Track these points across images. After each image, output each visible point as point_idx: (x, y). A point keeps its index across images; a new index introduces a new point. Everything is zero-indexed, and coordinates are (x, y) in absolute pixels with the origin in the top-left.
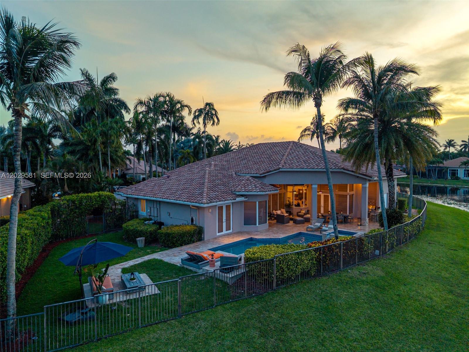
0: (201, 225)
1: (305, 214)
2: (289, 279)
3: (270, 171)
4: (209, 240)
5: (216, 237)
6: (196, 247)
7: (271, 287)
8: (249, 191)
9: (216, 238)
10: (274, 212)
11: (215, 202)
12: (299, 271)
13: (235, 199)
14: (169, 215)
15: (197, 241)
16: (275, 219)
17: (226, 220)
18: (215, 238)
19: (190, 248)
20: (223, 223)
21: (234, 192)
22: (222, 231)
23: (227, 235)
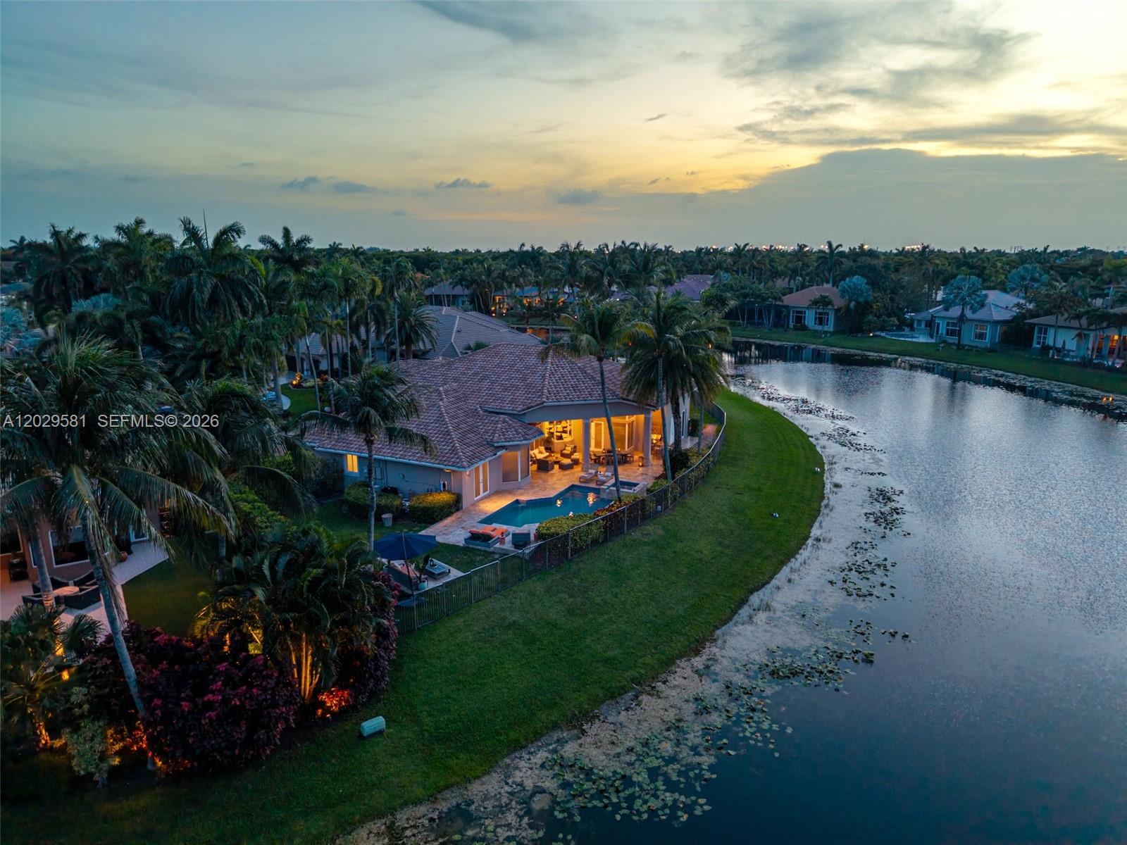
1: (572, 453)
2: (581, 548)
3: (532, 407)
7: (567, 558)
9: (474, 504)
12: (589, 540)
14: (404, 478)
20: (480, 484)
21: (491, 442)
22: (479, 494)
23: (485, 498)
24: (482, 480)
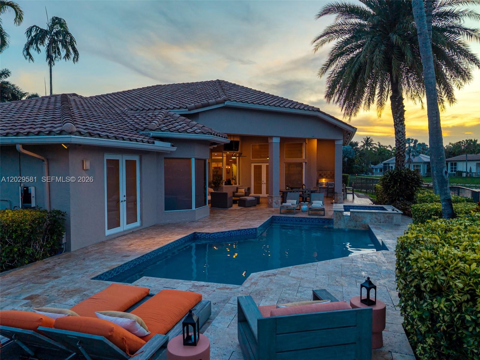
0: (55, 207)
3: (208, 105)
4: (86, 248)
5: (104, 239)
6: (44, 274)
13: (153, 143)
15: (44, 256)
17: (128, 195)
18: (103, 242)
19: (19, 281)
20: (121, 204)
21: (143, 130)
22: (118, 225)
23: (130, 233)
24: (124, 196)
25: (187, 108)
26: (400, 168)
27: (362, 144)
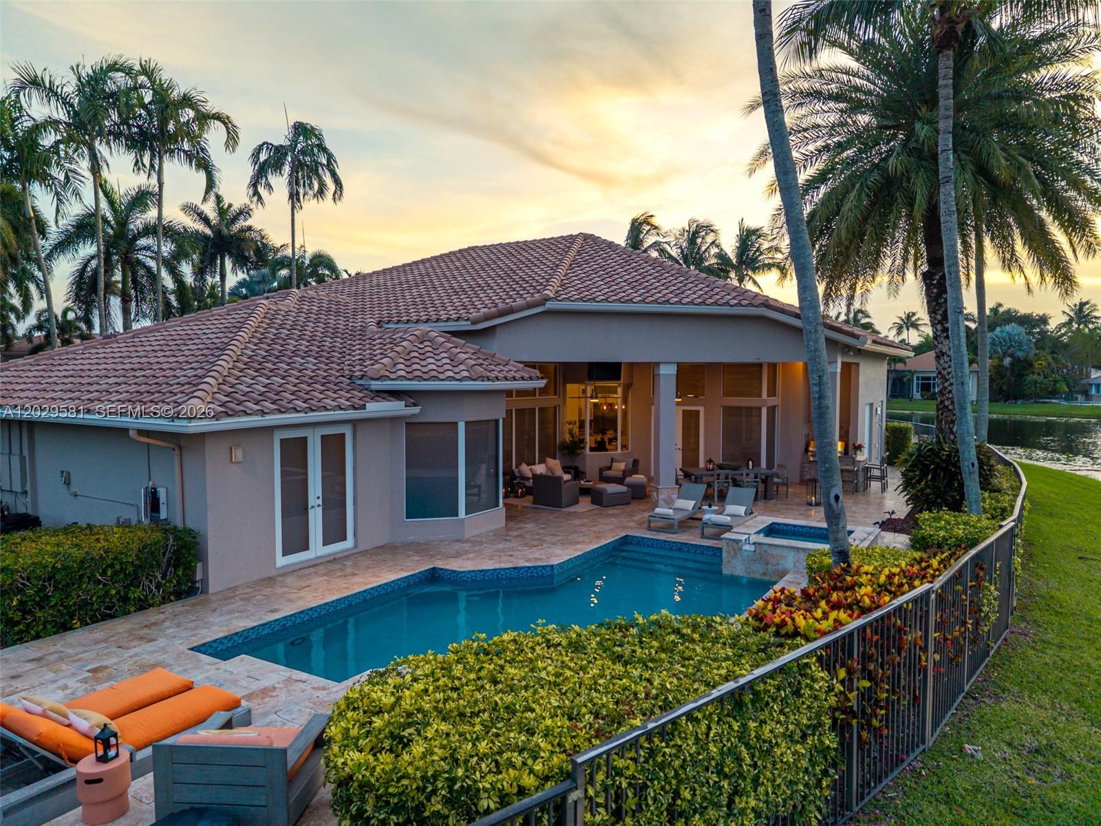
0: (192, 524)
1: (627, 473)
3: (511, 311)
4: (234, 589)
5: (273, 573)
6: (144, 632)
8: (425, 376)
9: (270, 581)
10: (526, 470)
11: (255, 413)
13: (363, 407)
14: (68, 483)
16: (529, 491)
18: (270, 578)
20: (311, 512)
21: (361, 379)
22: (306, 547)
23: (329, 562)
24: (318, 498)
25: (468, 319)
26: (944, 438)
27: (1065, 319)
